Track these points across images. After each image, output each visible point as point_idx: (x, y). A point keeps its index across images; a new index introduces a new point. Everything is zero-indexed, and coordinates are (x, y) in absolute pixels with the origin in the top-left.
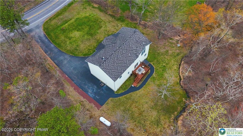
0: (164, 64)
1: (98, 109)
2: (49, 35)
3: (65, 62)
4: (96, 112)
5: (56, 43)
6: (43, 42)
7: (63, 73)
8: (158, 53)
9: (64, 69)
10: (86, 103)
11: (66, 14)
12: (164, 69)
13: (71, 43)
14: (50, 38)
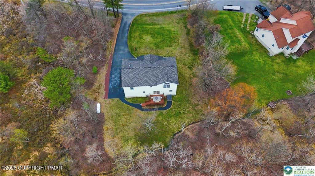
0: (182, 112)
1: (104, 98)
2: (133, 26)
3: (121, 52)
4: (101, 98)
5: (130, 35)
6: (124, 27)
7: (112, 58)
8: (189, 100)
9: (115, 57)
10: (103, 88)
11: (161, 18)
12: (178, 115)
13: (138, 42)
14: (131, 29)
